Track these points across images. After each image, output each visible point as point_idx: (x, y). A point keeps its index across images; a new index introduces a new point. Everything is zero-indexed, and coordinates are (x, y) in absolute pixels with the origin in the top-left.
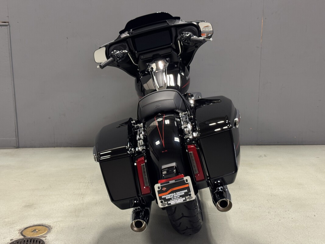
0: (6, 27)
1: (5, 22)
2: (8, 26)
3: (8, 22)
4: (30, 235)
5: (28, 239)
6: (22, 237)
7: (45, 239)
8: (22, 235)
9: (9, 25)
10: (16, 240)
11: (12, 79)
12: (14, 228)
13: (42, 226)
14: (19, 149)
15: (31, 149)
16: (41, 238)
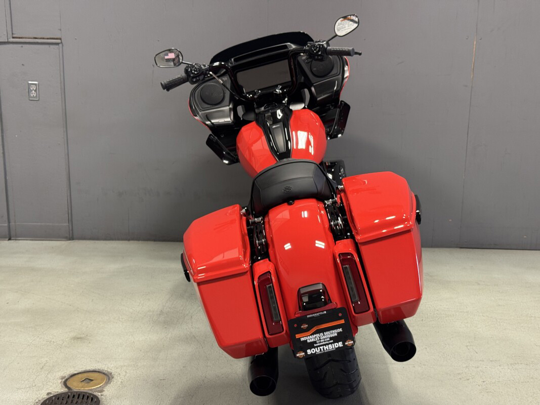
0: (57, 46)
1: (55, 39)
3: (60, 39)
4: (78, 386)
5: (75, 394)
6: (64, 390)
7: (102, 395)
8: (66, 386)
9: (61, 43)
10: (56, 394)
11: (65, 129)
12: (54, 374)
13: (99, 372)
14: (74, 241)
16: (95, 394)
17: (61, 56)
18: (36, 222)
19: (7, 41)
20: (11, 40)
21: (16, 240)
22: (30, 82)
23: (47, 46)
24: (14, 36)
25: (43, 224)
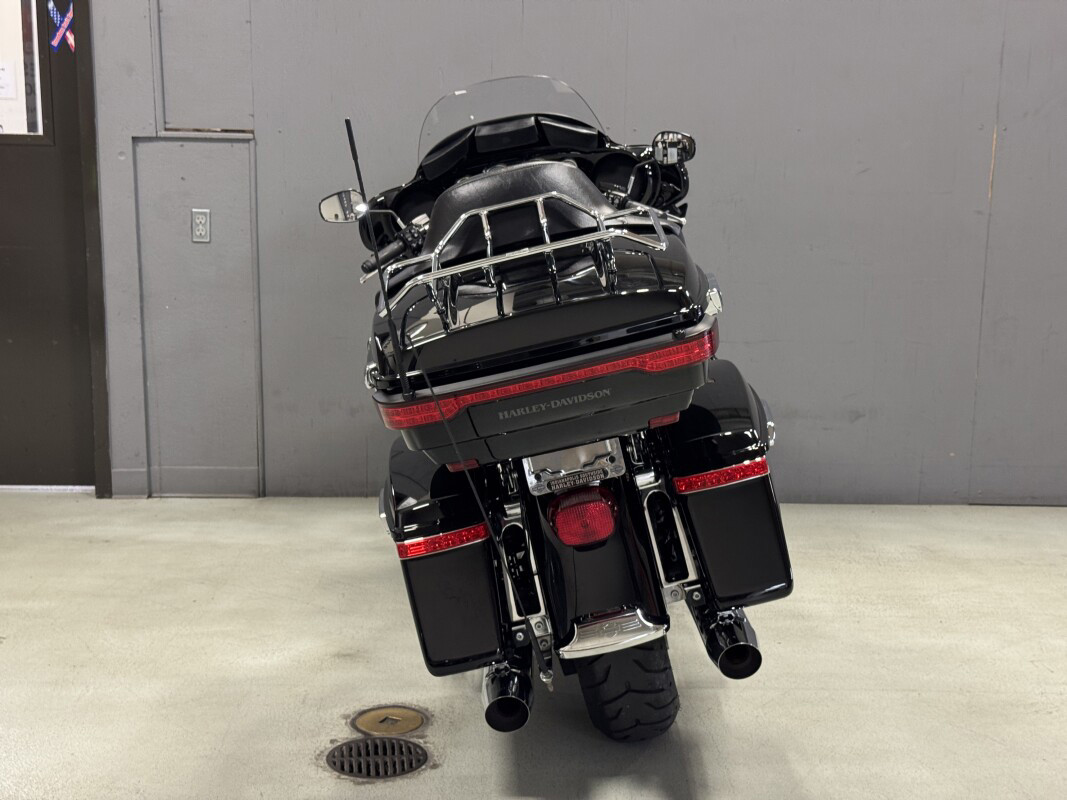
0: (246, 145)
1: (243, 131)
2: (252, 143)
3: (252, 132)
5: (378, 742)
6: (357, 736)
7: (425, 743)
8: (359, 730)
9: (254, 139)
10: (345, 741)
11: (256, 294)
12: (330, 712)
13: (405, 707)
14: (266, 498)
15: (302, 499)
16: (412, 740)
17: (253, 163)
18: (199, 465)
19: (154, 135)
20: (163, 133)
21: (161, 497)
22: (194, 210)
23: (228, 145)
24: (168, 126)
25: (211, 468)
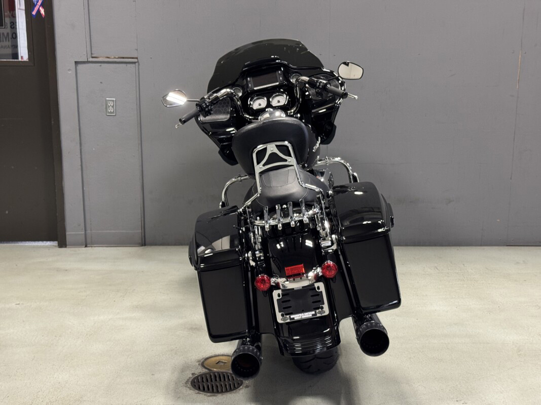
0: (134, 65)
1: (133, 58)
2: (137, 64)
3: (137, 58)
5: (216, 374)
6: (205, 371)
8: (206, 368)
9: (138, 62)
10: (199, 374)
11: (139, 142)
12: (190, 359)
13: (228, 355)
14: (146, 247)
17: (137, 74)
18: (111, 230)
19: (86, 60)
20: (91, 59)
21: (92, 247)
22: (107, 99)
23: (125, 65)
24: (93, 56)
25: (117, 231)
